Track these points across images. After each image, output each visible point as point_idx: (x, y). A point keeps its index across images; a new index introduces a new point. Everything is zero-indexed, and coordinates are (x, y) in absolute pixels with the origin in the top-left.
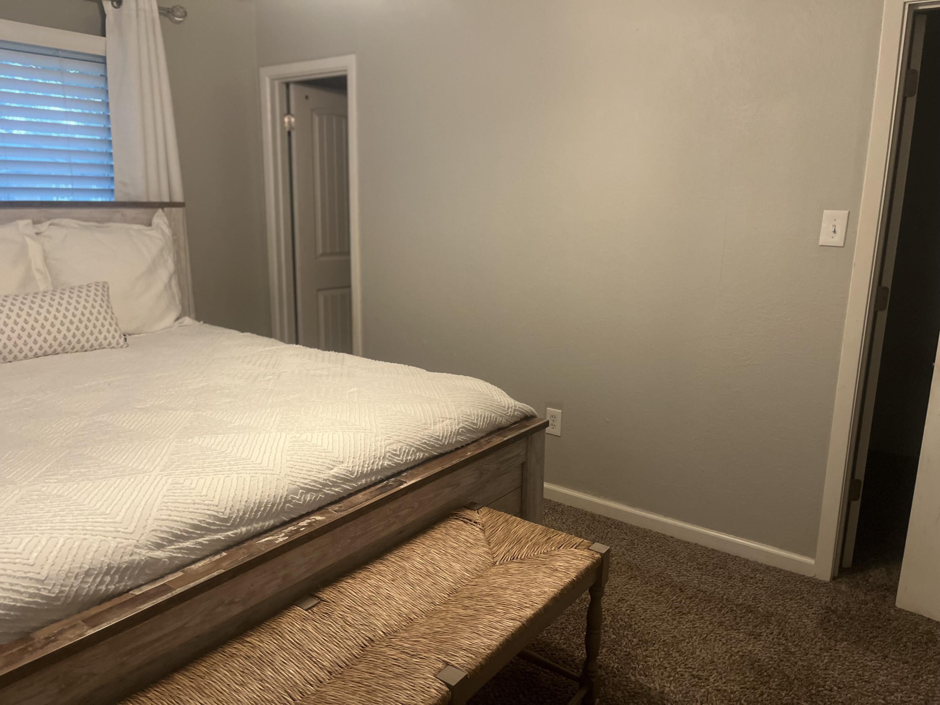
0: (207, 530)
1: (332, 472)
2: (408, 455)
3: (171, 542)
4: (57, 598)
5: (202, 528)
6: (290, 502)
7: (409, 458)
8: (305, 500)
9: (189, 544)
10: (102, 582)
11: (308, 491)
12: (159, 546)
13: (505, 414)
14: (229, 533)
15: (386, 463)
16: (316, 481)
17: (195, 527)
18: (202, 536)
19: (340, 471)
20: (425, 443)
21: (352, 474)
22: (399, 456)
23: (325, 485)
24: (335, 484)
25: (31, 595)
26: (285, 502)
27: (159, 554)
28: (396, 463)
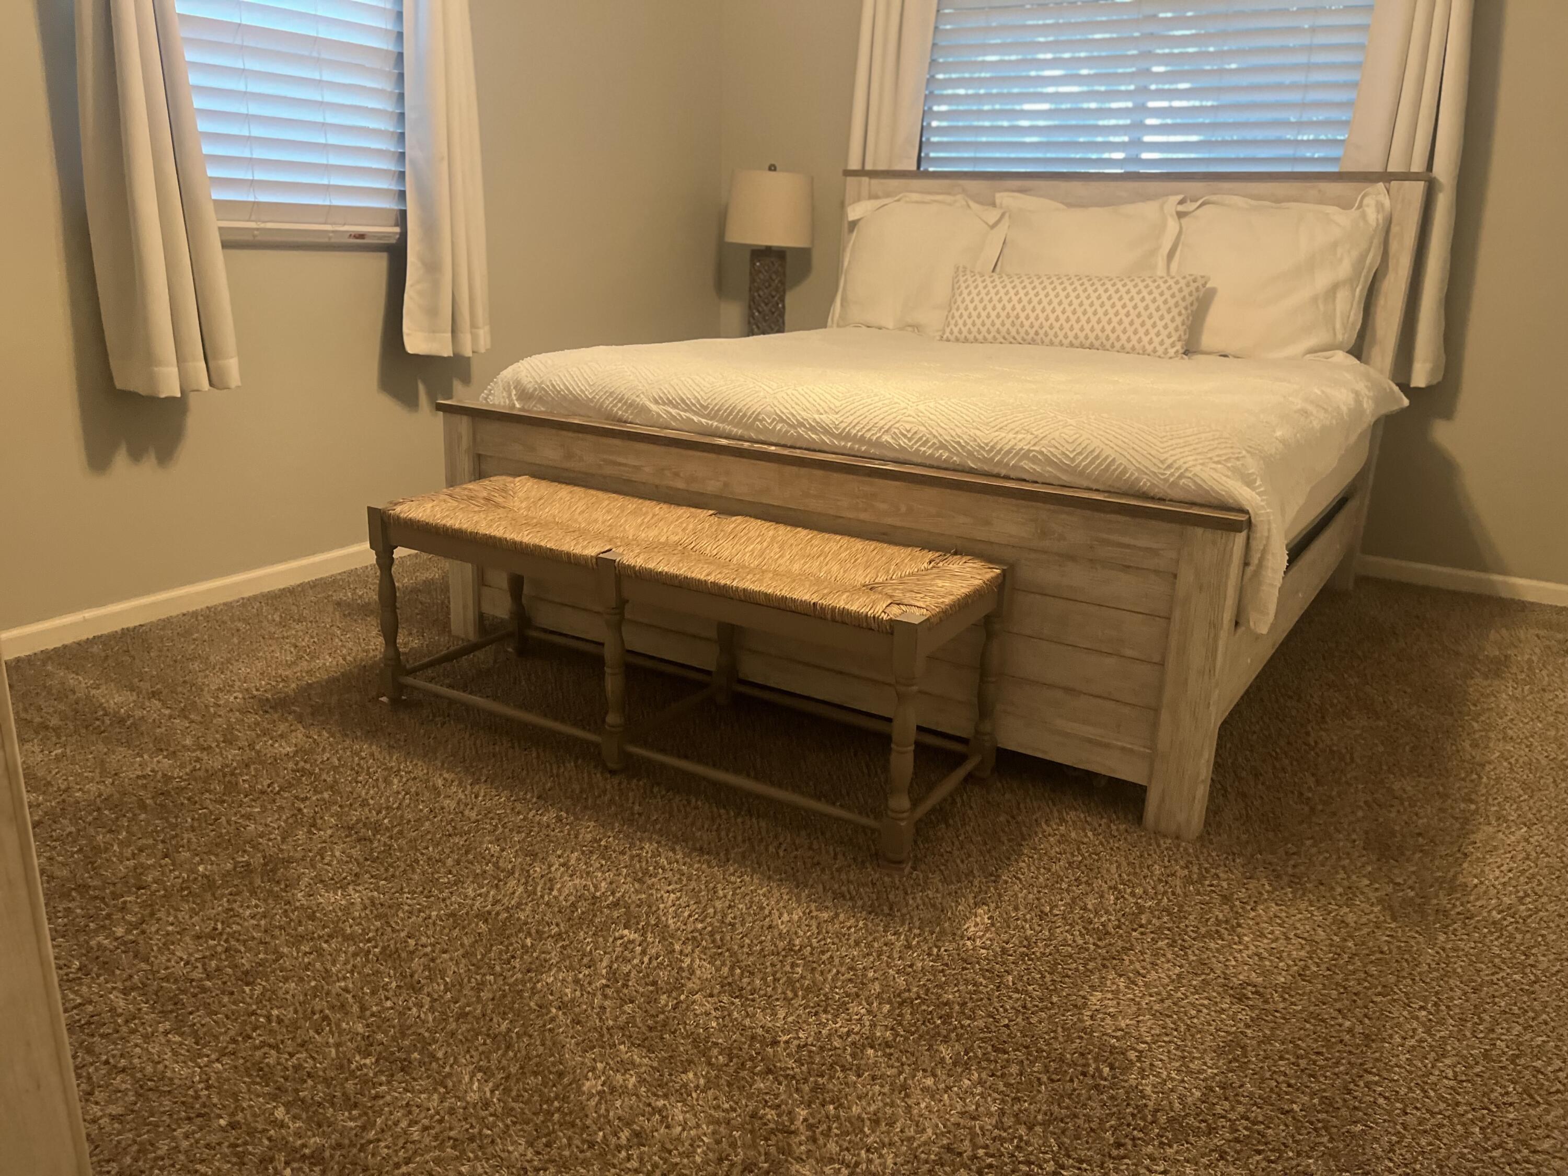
0: (689, 409)
1: (817, 417)
2: (924, 444)
3: (664, 404)
4: (591, 400)
5: (687, 405)
6: (761, 421)
7: (923, 449)
8: (775, 427)
9: (674, 412)
10: (615, 405)
11: (782, 420)
12: (656, 402)
13: (1155, 473)
14: (703, 421)
15: (887, 438)
16: (793, 415)
17: (683, 400)
18: (685, 411)
19: (828, 422)
20: (958, 443)
21: (837, 429)
22: (910, 439)
23: (801, 425)
24: (812, 429)
25: (581, 390)
26: (756, 419)
27: (653, 407)
28: (900, 445)
